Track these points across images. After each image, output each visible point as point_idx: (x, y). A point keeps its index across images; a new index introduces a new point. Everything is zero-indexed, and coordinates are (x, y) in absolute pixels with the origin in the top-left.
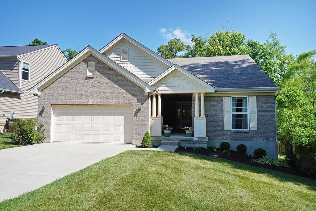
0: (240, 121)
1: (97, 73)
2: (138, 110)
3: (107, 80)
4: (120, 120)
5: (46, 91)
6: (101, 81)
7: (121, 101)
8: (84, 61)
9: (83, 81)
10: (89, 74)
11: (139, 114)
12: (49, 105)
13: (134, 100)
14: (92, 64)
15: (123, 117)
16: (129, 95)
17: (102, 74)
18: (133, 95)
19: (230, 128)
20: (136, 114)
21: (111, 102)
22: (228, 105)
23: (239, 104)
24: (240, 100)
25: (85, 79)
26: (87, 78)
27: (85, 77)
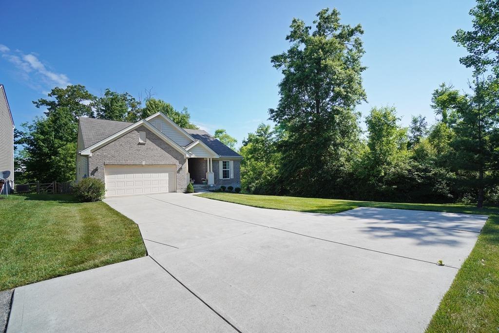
0: (226, 174)
1: (148, 141)
2: (181, 168)
3: (157, 147)
4: (165, 177)
5: (97, 153)
6: (152, 148)
7: (168, 163)
8: (136, 130)
9: (136, 146)
10: (141, 141)
11: (181, 172)
12: (103, 165)
13: (177, 162)
14: (144, 133)
15: (167, 174)
16: (173, 159)
17: (152, 142)
18: (176, 158)
19: (222, 178)
20: (178, 172)
21: (161, 163)
22: (221, 164)
23: (225, 165)
24: (226, 162)
25: (138, 145)
26: (140, 144)
27: (137, 143)
